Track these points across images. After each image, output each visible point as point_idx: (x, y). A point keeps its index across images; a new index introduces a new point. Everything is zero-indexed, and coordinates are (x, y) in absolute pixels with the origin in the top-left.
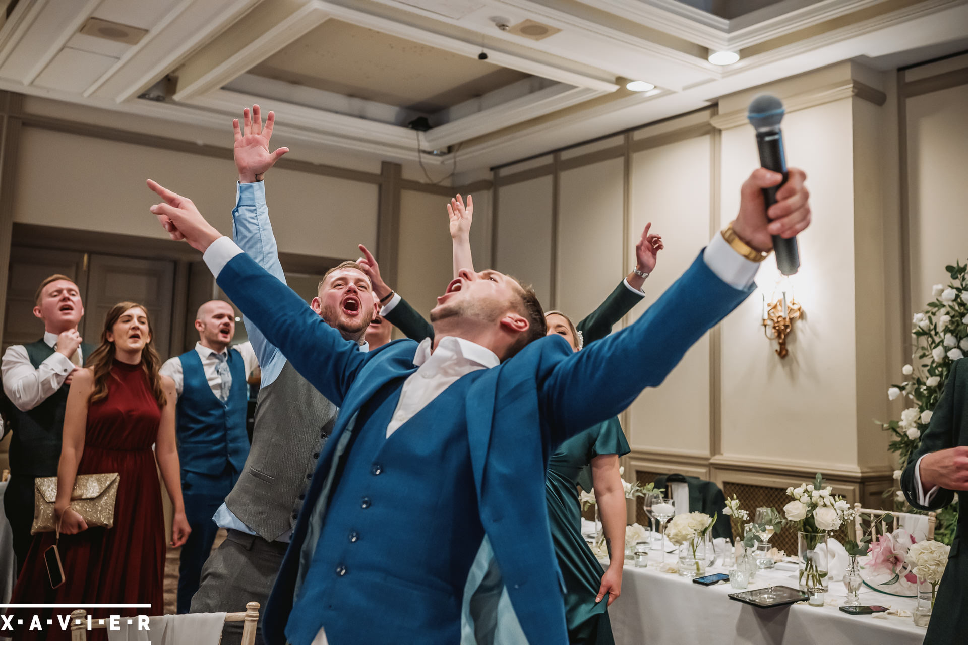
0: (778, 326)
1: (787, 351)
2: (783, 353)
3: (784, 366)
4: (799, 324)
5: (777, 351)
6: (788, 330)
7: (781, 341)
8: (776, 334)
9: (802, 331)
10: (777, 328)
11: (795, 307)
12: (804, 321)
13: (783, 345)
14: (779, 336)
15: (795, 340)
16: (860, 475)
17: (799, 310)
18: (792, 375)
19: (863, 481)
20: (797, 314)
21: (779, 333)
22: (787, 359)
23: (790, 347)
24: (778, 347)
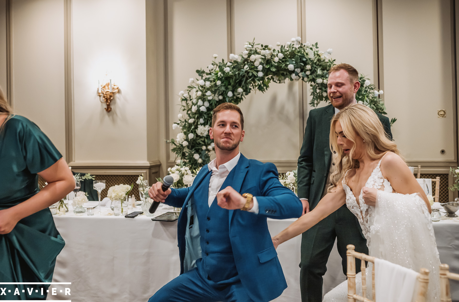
0: (106, 96)
1: (111, 108)
2: (108, 109)
3: (109, 116)
4: (117, 95)
5: (105, 108)
6: (112, 98)
7: (108, 104)
8: (105, 100)
9: (119, 99)
10: (106, 97)
11: (116, 87)
12: (120, 94)
13: (108, 106)
14: (107, 101)
15: (115, 103)
16: (149, 165)
17: (118, 88)
18: (114, 121)
19: (150, 168)
20: (117, 91)
21: (107, 100)
22: (111, 112)
23: (112, 107)
24: (106, 107)
